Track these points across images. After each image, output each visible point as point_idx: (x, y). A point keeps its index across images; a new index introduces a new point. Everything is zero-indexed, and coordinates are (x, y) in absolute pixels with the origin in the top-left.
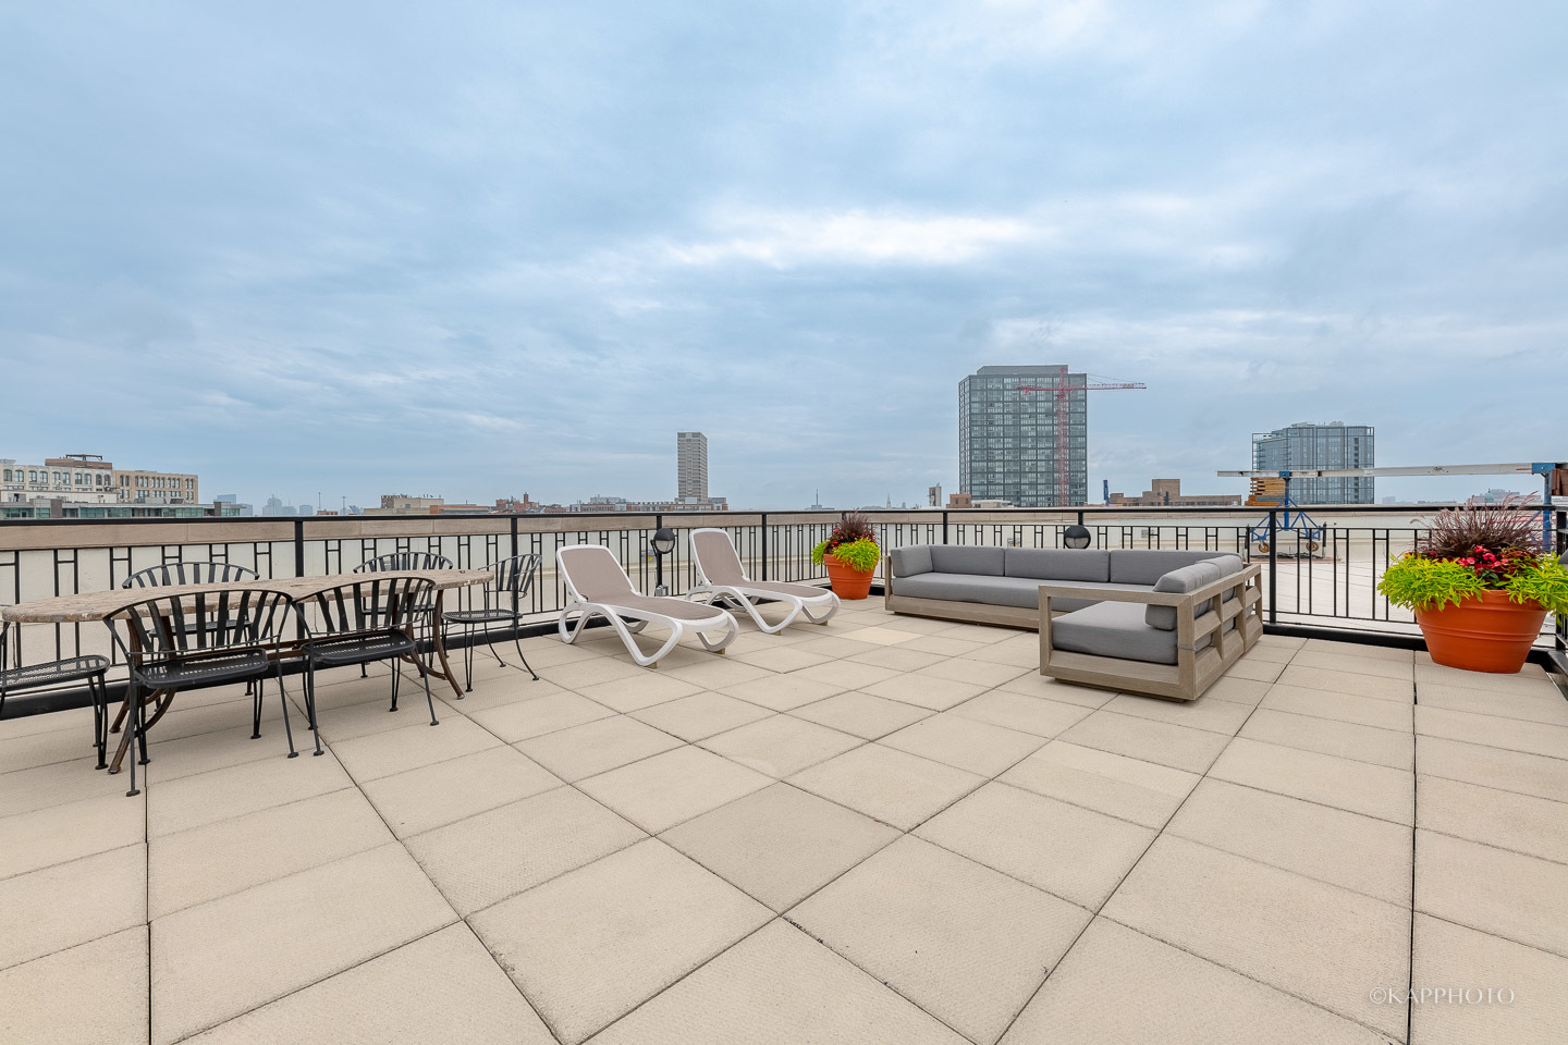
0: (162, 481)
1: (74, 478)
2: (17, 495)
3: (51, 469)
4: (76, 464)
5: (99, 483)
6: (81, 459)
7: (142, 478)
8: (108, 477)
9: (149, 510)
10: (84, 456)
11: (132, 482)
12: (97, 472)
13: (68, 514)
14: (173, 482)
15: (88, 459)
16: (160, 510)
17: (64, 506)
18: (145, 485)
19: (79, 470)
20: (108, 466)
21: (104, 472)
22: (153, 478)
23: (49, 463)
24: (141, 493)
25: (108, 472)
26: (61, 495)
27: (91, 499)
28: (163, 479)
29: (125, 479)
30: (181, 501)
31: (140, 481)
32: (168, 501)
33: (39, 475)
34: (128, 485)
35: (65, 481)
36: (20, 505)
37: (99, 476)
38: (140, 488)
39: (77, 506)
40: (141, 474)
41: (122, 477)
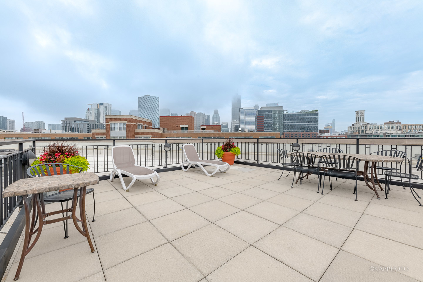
0: (416, 127)
1: (391, 127)
2: (376, 132)
3: (385, 125)
4: (392, 123)
5: (397, 128)
6: (393, 122)
7: (410, 126)
8: (400, 126)
9: (410, 135)
10: (394, 121)
11: (407, 127)
12: (397, 125)
13: (388, 136)
14: (420, 127)
15: (395, 122)
16: (414, 135)
17: (387, 134)
18: (411, 128)
19: (392, 125)
20: (400, 123)
21: (399, 125)
22: (414, 126)
23: (385, 124)
24: (410, 130)
25: (400, 125)
26: (386, 132)
27: (394, 133)
28: (417, 126)
29: (405, 126)
30: (421, 133)
31: (409, 127)
32: (417, 132)
33: (382, 127)
34: (406, 128)
35: (388, 128)
36: (377, 134)
37: (397, 126)
38: (409, 129)
39: (390, 134)
40: (410, 125)
41: (404, 126)
